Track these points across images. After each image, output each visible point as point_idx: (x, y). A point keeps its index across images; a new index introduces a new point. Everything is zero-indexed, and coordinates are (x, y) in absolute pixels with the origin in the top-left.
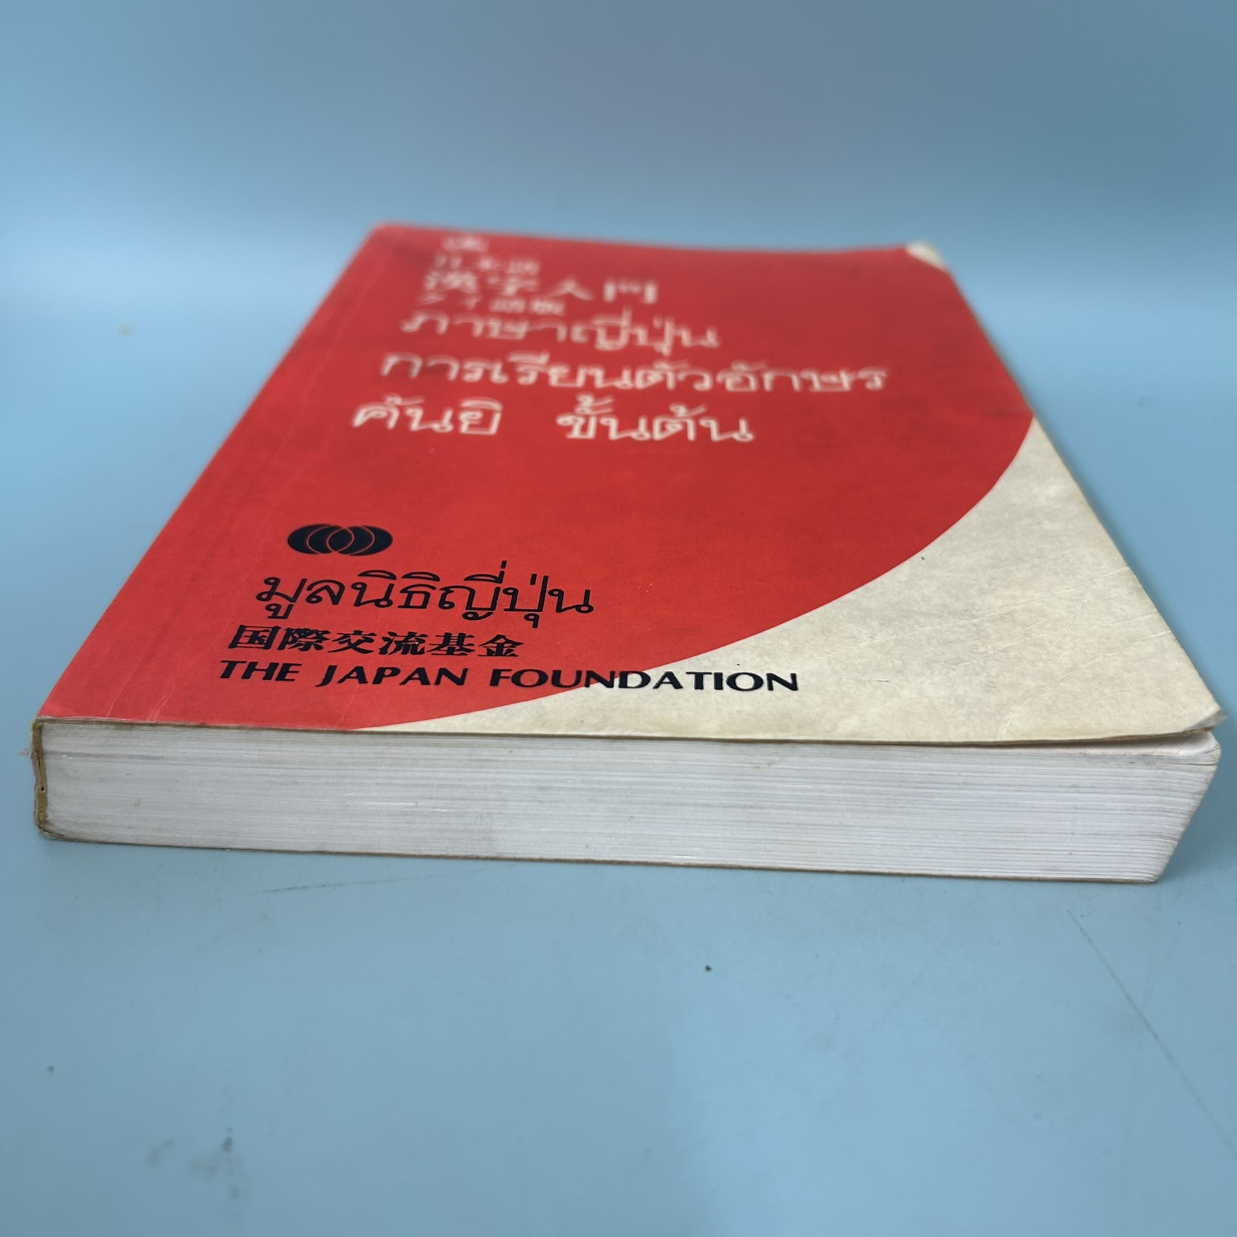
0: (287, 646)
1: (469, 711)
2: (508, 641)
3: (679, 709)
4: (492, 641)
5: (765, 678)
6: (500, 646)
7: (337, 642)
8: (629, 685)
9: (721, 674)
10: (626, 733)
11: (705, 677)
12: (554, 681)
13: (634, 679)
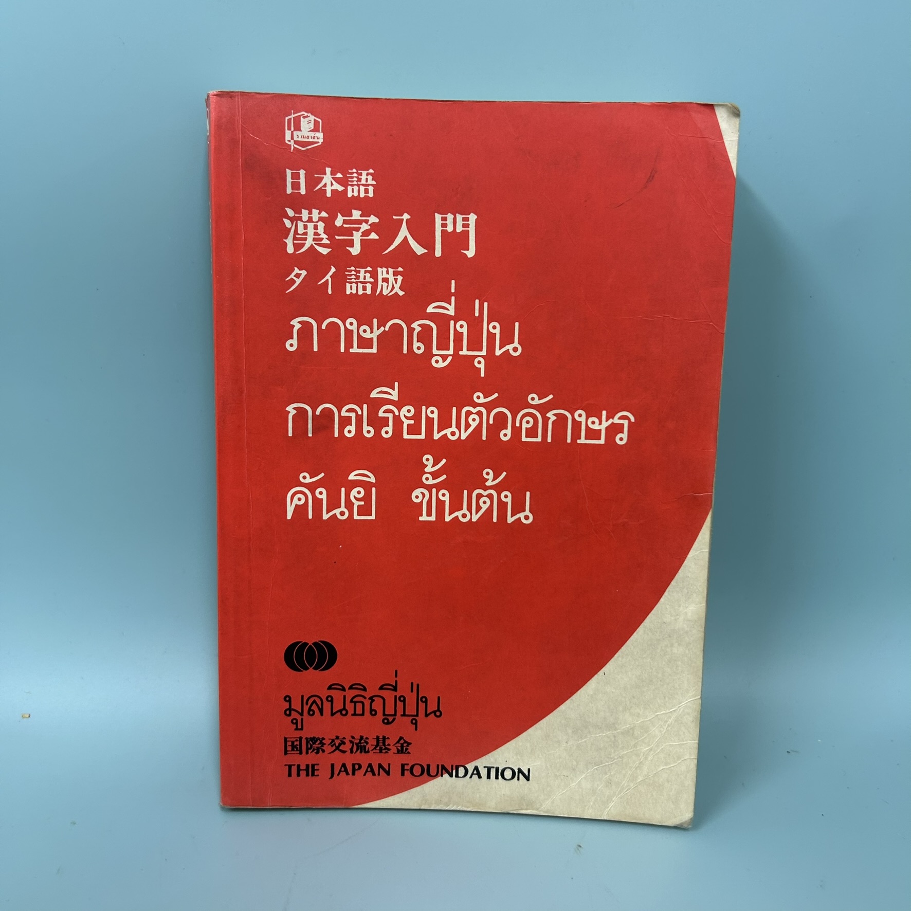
0: (310, 751)
1: (394, 794)
2: (405, 742)
3: (480, 792)
4: (398, 742)
5: (516, 771)
6: (402, 746)
7: (330, 746)
8: (459, 776)
9: (499, 768)
10: (459, 808)
11: (492, 769)
12: (427, 773)
13: (461, 771)
